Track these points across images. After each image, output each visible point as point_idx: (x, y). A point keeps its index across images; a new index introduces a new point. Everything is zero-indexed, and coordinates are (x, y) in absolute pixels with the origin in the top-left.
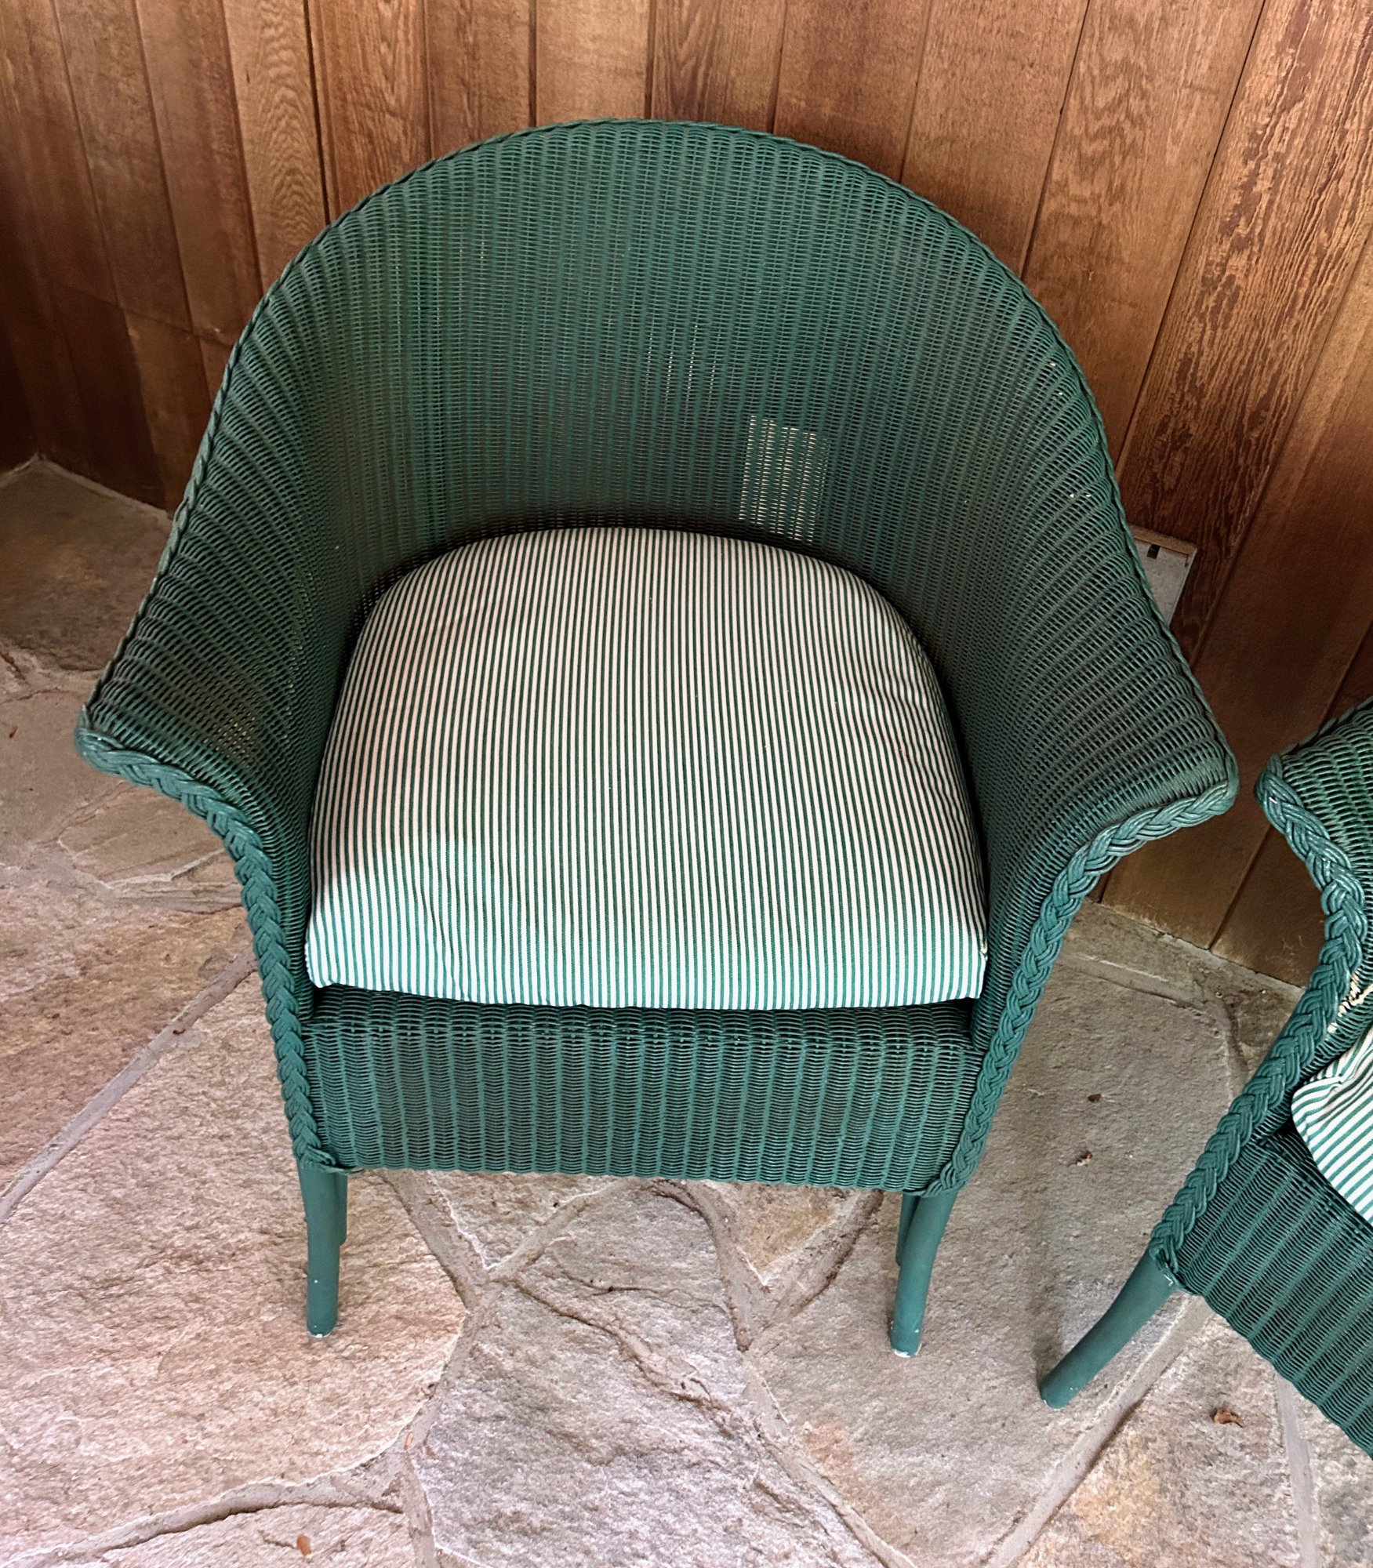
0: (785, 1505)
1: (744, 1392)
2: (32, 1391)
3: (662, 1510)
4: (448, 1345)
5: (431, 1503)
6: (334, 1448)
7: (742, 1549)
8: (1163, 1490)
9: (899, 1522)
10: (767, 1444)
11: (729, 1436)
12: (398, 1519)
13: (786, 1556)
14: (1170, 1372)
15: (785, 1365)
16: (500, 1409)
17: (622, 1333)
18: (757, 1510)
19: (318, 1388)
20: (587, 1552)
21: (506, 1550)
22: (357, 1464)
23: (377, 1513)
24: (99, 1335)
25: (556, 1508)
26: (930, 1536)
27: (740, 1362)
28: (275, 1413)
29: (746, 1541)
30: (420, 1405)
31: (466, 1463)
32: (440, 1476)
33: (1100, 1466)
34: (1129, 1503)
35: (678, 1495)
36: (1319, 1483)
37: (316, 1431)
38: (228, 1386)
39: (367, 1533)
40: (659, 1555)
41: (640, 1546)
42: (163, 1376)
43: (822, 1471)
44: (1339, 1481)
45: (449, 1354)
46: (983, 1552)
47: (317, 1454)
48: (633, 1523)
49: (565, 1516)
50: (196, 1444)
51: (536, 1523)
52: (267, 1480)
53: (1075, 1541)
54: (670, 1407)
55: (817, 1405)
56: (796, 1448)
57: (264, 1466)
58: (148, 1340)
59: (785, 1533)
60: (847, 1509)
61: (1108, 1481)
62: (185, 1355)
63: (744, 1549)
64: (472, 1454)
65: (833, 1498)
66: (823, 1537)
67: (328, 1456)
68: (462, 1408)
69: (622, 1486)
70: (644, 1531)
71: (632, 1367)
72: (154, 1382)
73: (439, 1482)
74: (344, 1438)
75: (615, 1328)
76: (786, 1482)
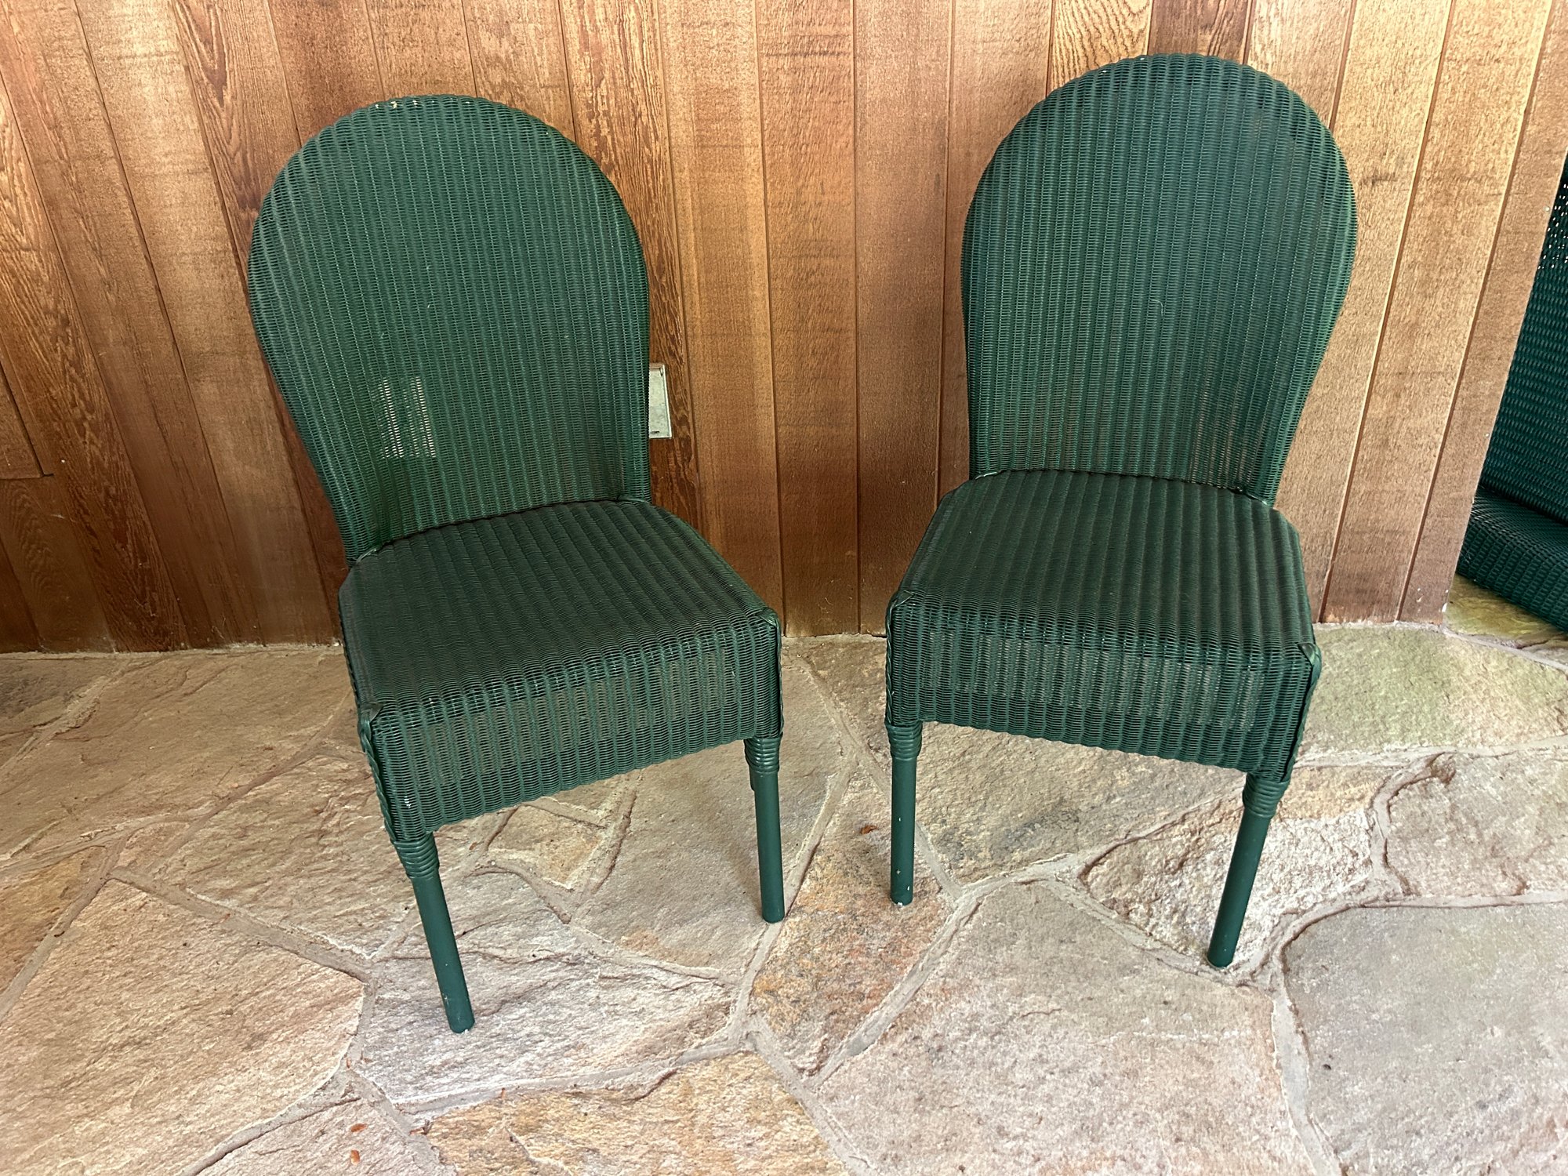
0: (624, 979)
1: (577, 941)
2: (30, 1161)
3: (545, 1015)
4: (358, 1004)
5: (379, 1085)
6: (292, 1090)
7: (603, 1009)
8: (846, 874)
9: (699, 955)
10: (601, 958)
11: (575, 964)
12: (359, 1103)
13: (634, 999)
14: (831, 824)
15: (599, 917)
16: (411, 1018)
17: (482, 950)
18: (605, 988)
19: (267, 1064)
20: (502, 1057)
21: (445, 1080)
22: (315, 1089)
23: (340, 1107)
24: (70, 1110)
25: (470, 1047)
26: (720, 952)
27: (567, 929)
28: (238, 1090)
29: (604, 1004)
30: (350, 1041)
31: (397, 1053)
32: (380, 1068)
33: (807, 880)
34: (829, 887)
35: (553, 1004)
36: (930, 836)
37: (276, 1086)
38: (194, 1092)
39: (339, 1119)
40: (550, 1036)
41: (536, 1038)
42: (137, 1109)
43: (641, 954)
44: (940, 831)
45: (360, 1008)
46: (753, 945)
47: (281, 1097)
48: (527, 1030)
49: (479, 1047)
50: (181, 1132)
51: (459, 1059)
52: (249, 1126)
53: (804, 916)
54: (530, 969)
55: (626, 927)
56: (621, 952)
57: (242, 1120)
58: (115, 1096)
59: (629, 989)
60: (664, 963)
61: (814, 883)
62: (150, 1093)
63: (606, 1008)
64: (399, 1047)
65: (654, 963)
66: (654, 982)
67: (291, 1096)
68: (382, 1030)
69: (513, 1016)
70: (537, 1029)
71: (496, 961)
72: (130, 1115)
73: (381, 1071)
74: (297, 1081)
75: (476, 949)
76: (622, 969)
